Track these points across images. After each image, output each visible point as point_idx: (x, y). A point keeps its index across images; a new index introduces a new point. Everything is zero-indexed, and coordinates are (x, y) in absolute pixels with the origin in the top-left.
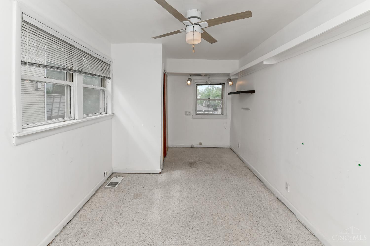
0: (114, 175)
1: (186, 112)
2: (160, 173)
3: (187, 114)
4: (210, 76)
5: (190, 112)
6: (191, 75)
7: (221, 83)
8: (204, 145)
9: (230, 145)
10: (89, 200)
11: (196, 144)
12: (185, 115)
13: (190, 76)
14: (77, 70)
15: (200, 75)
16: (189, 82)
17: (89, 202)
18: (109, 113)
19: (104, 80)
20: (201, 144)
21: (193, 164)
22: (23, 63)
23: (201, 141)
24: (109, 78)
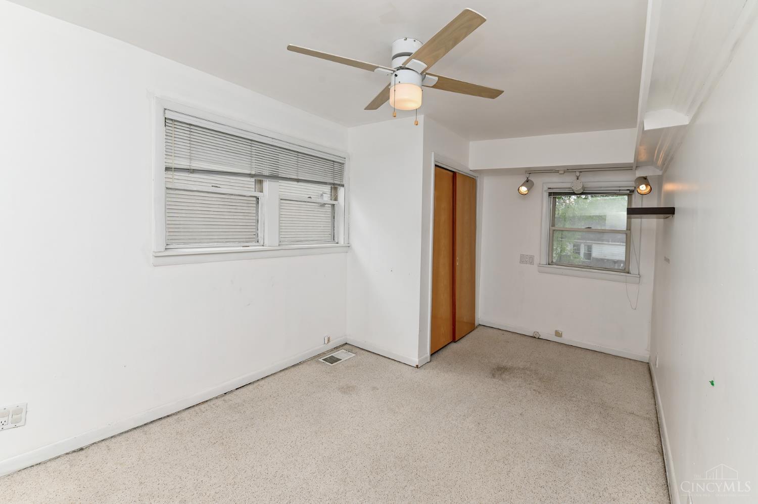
0: (346, 347)
1: (522, 256)
2: (417, 367)
3: (527, 260)
4: (580, 172)
5: (532, 258)
6: (531, 171)
7: (621, 188)
8: (567, 338)
9: (648, 356)
10: (283, 370)
11: (546, 332)
12: (522, 262)
13: (529, 176)
14: (267, 175)
15: (554, 171)
16: (524, 189)
17: (283, 372)
18: (342, 242)
19: (335, 187)
20: (558, 334)
21: (504, 372)
22: (167, 169)
23: (560, 329)
24: (343, 186)
